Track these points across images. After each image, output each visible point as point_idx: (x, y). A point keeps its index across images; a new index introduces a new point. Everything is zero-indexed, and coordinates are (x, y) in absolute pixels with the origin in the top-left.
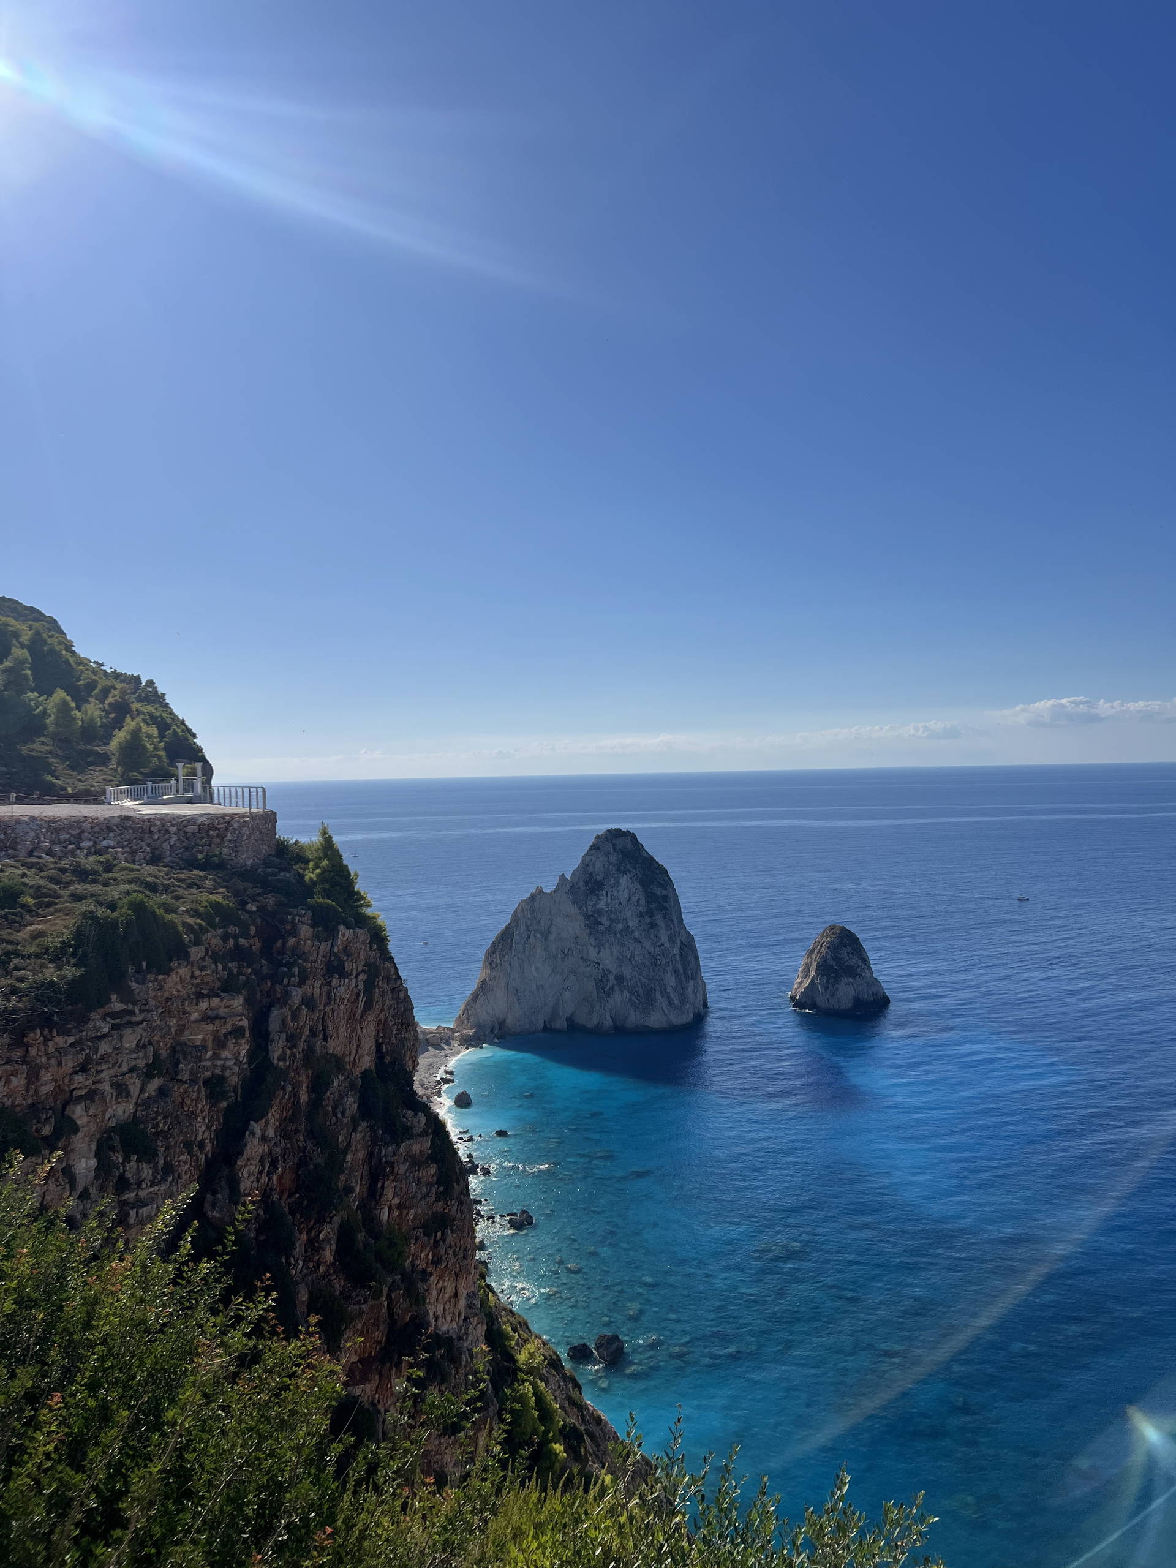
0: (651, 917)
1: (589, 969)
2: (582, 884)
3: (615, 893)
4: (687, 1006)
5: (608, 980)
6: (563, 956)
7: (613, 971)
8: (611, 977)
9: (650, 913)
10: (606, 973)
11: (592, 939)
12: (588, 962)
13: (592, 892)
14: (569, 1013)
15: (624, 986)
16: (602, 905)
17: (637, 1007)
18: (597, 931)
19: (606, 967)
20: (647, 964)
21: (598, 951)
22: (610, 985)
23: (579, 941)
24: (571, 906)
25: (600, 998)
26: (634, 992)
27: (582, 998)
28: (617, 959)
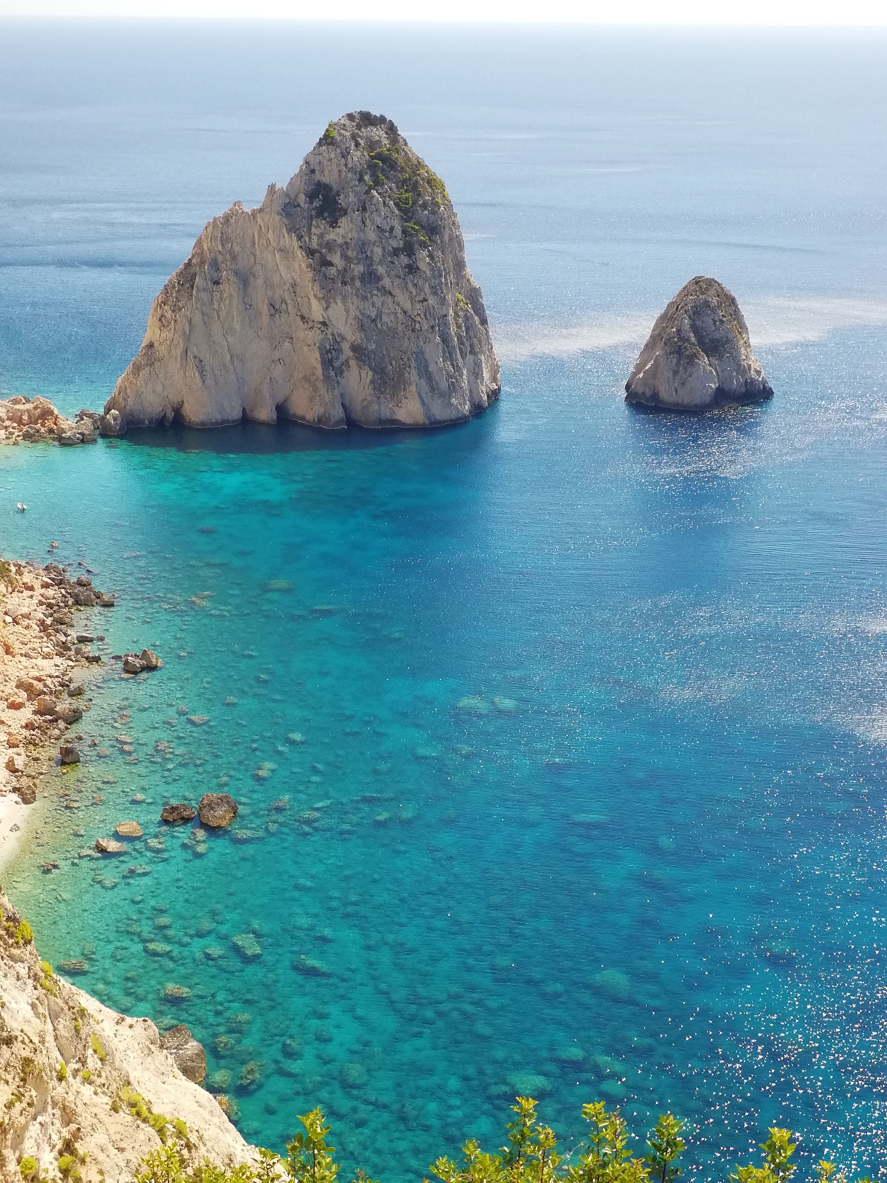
0: (409, 256)
1: (310, 334)
2: (303, 198)
5: (340, 351)
6: (273, 311)
7: (349, 338)
8: (346, 347)
9: (408, 250)
10: (337, 341)
11: (317, 288)
12: (311, 324)
13: (320, 213)
14: (280, 398)
15: (364, 362)
16: (335, 235)
17: (382, 393)
18: (324, 274)
19: (338, 331)
20: (400, 328)
21: (325, 306)
22: (343, 358)
23: (298, 290)
24: (286, 235)
25: (326, 377)
26: (379, 371)
27: (301, 376)
28: (355, 318)
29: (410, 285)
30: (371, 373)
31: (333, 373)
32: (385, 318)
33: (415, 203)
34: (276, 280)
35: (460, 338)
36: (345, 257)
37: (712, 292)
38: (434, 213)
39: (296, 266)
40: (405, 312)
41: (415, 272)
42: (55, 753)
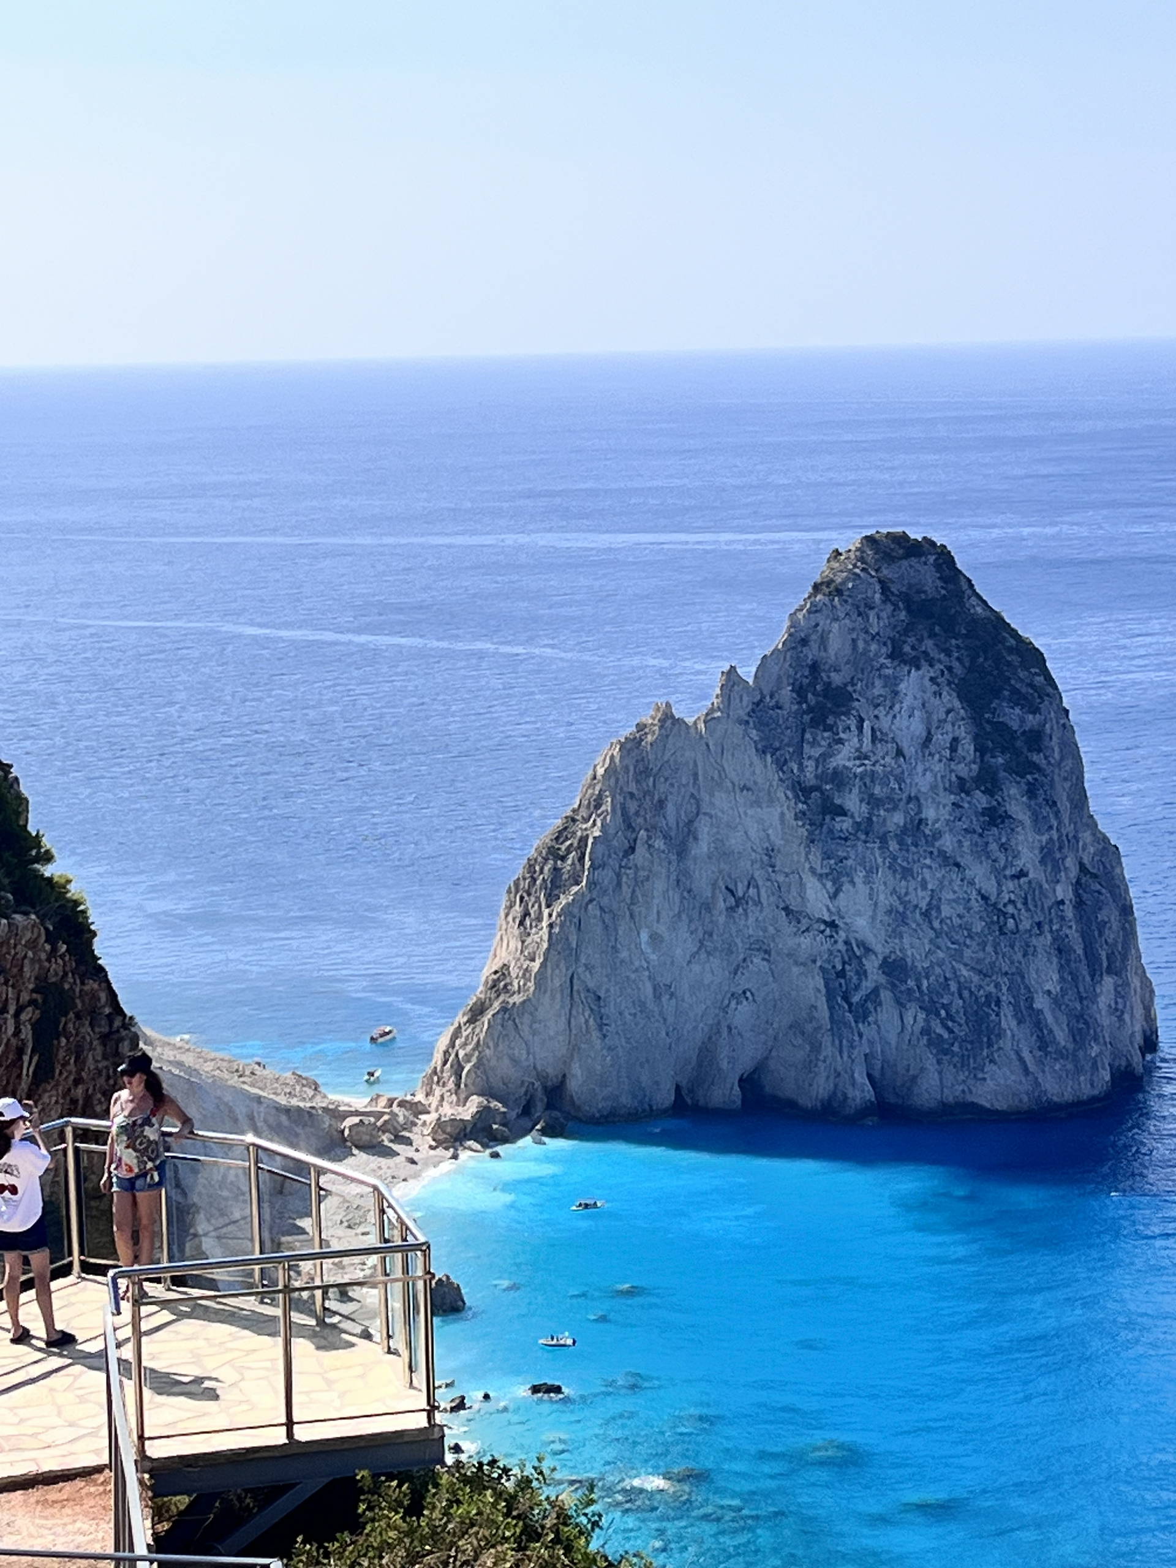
0: (989, 792)
1: (805, 941)
2: (786, 694)
3: (885, 723)
4: (1095, 1050)
5: (862, 973)
6: (732, 901)
7: (878, 948)
8: (872, 964)
9: (988, 781)
10: (856, 953)
11: (815, 855)
12: (805, 922)
13: (817, 719)
14: (749, 1065)
15: (908, 992)
16: (847, 758)
17: (947, 1052)
18: (830, 832)
19: (857, 935)
20: (977, 927)
21: (832, 891)
22: (867, 985)
23: (778, 860)
24: (756, 760)
25: (837, 1024)
26: (937, 1010)
27: (788, 1023)
28: (889, 912)
29: (993, 847)
30: (921, 1016)
31: (849, 1016)
32: (946, 911)
34: (735, 841)
36: (868, 797)
39: (776, 819)
40: (985, 898)
41: (1003, 822)
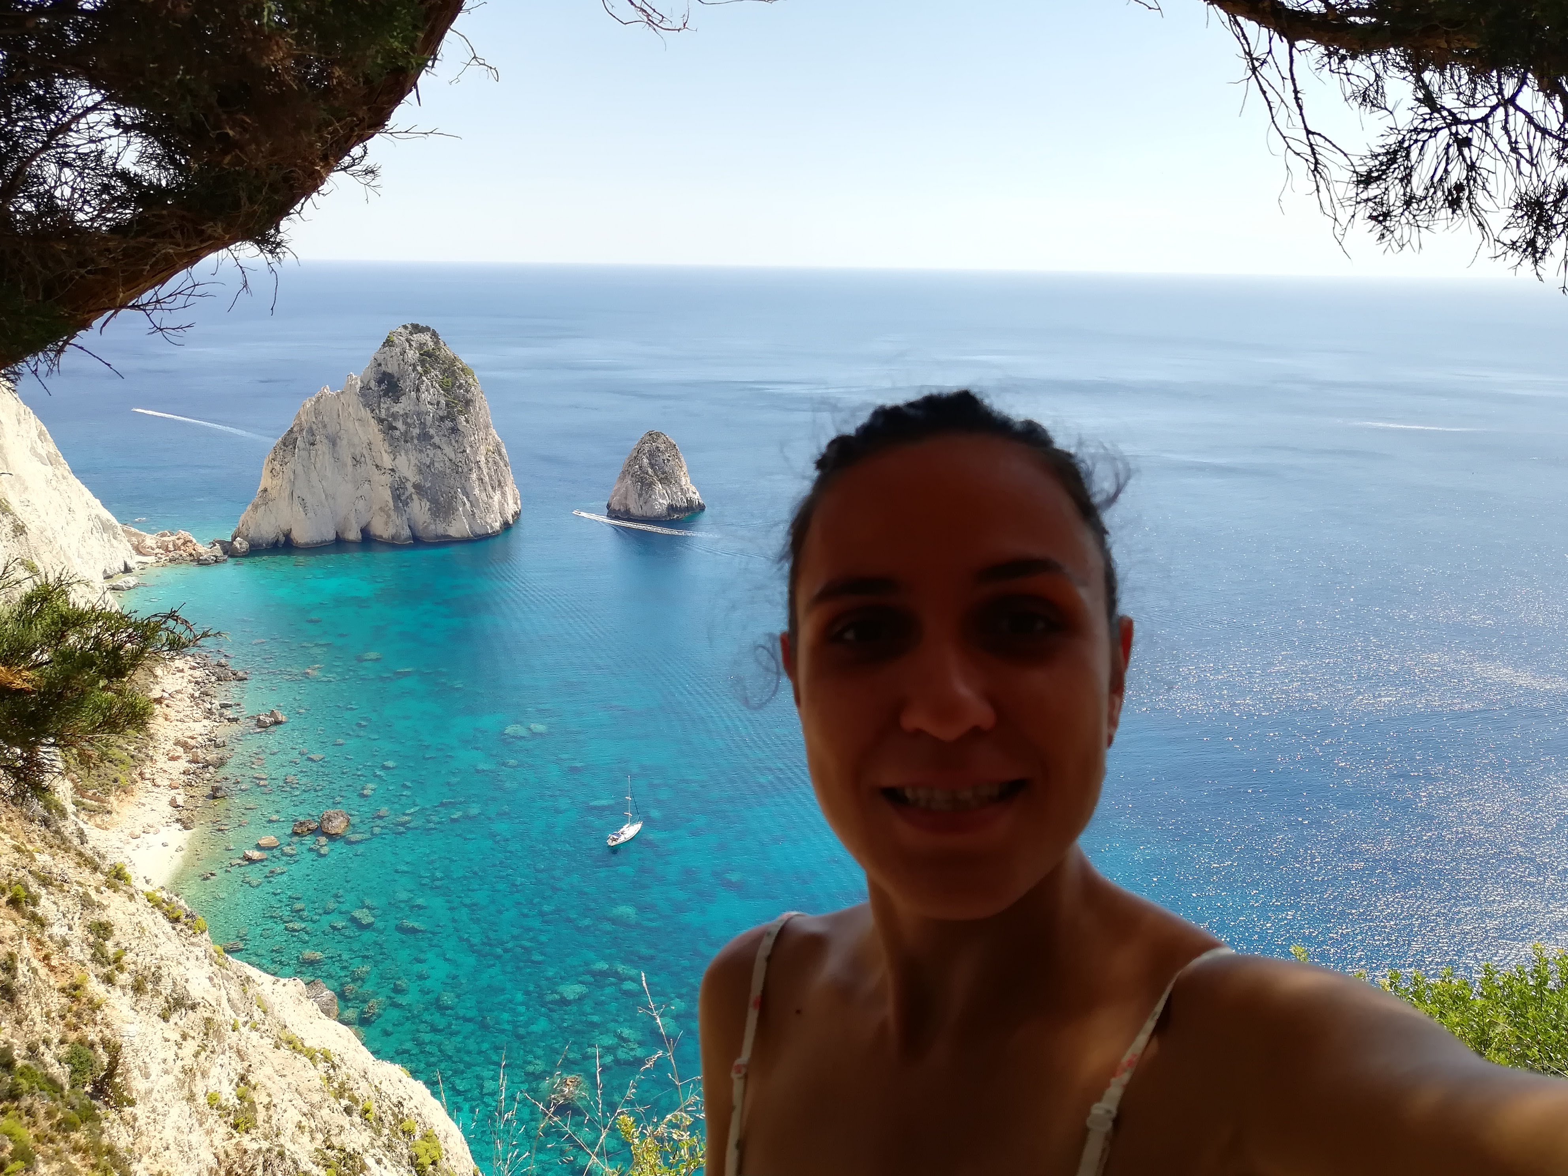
0: (452, 421)
1: (383, 477)
2: (373, 384)
5: (405, 488)
6: (355, 463)
7: (411, 479)
8: (409, 485)
10: (403, 482)
11: (386, 445)
12: (383, 471)
13: (386, 394)
14: (363, 523)
15: (423, 495)
16: (398, 408)
17: (437, 517)
18: (392, 436)
19: (403, 475)
20: (448, 471)
22: (407, 494)
23: (373, 447)
25: (396, 508)
26: (434, 501)
27: (378, 508)
28: (415, 466)
29: (453, 441)
30: (428, 504)
31: (401, 504)
32: (436, 465)
33: (453, 385)
34: (356, 440)
35: (490, 477)
36: (405, 423)
37: (660, 440)
38: (467, 391)
39: (371, 431)
40: (451, 460)
42: (208, 791)
